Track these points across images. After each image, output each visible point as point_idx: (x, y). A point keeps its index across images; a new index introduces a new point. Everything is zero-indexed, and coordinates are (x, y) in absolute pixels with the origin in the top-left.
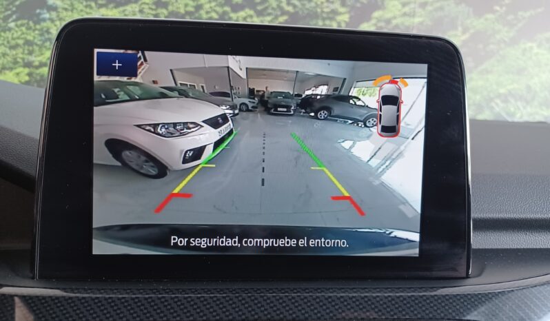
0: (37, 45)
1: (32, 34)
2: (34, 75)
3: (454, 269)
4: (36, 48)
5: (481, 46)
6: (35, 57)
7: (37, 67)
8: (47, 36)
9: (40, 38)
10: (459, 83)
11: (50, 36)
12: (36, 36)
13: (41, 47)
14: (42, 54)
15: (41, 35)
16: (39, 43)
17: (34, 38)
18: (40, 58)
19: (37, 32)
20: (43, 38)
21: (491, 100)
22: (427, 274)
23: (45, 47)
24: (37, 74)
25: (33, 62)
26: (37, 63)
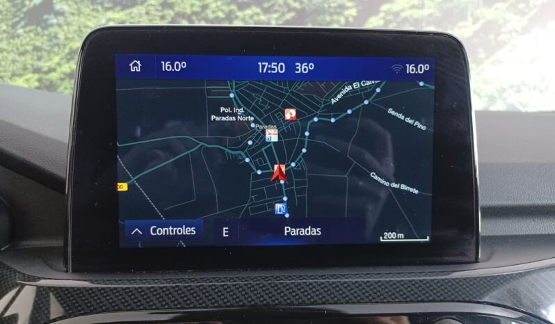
0: (45, 50)
1: (41, 40)
2: (44, 81)
3: (463, 254)
4: (45, 54)
5: (492, 36)
6: (45, 62)
7: (46, 73)
8: (55, 41)
9: (48, 43)
10: (464, 76)
11: (58, 41)
12: (45, 42)
13: (49, 52)
14: (50, 60)
15: (50, 40)
16: (48, 48)
17: (43, 43)
18: (49, 64)
19: (45, 38)
20: (51, 43)
21: (504, 90)
22: (439, 259)
23: (54, 52)
24: (46, 80)
25: (42, 67)
26: (45, 69)
